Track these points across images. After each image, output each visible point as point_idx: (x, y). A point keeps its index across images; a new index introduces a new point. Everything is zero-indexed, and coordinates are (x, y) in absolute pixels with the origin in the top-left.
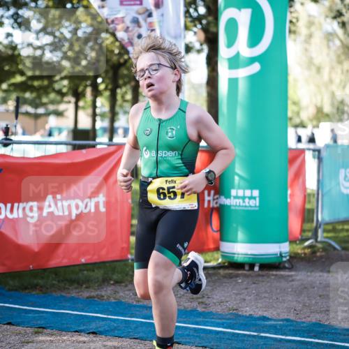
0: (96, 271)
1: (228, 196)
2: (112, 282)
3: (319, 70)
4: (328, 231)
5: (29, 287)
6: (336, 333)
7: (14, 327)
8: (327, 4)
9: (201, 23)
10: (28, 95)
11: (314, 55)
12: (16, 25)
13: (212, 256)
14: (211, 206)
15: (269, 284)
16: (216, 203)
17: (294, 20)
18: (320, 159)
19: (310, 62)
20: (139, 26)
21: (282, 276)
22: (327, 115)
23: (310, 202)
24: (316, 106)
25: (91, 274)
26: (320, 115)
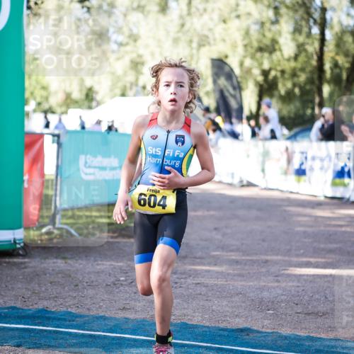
18: (59, 145)
21: (15, 264)
22: (76, 102)
26: (69, 101)
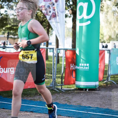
0: (33, 91)
1: (79, 66)
2: (38, 95)
3: (110, 23)
4: (112, 78)
5: (11, 96)
6: (113, 112)
7: (5, 110)
8: (114, 1)
9: (71, 8)
10: (12, 31)
11: (109, 18)
12: (8, 8)
13: (73, 86)
14: (73, 69)
15: (91, 95)
16: (74, 68)
17: (102, 6)
18: (110, 54)
19: (107, 20)
20: (50, 8)
21: (96, 93)
22: (113, 39)
23: (106, 68)
24: (109, 36)
25: (31, 92)
26: (110, 38)
